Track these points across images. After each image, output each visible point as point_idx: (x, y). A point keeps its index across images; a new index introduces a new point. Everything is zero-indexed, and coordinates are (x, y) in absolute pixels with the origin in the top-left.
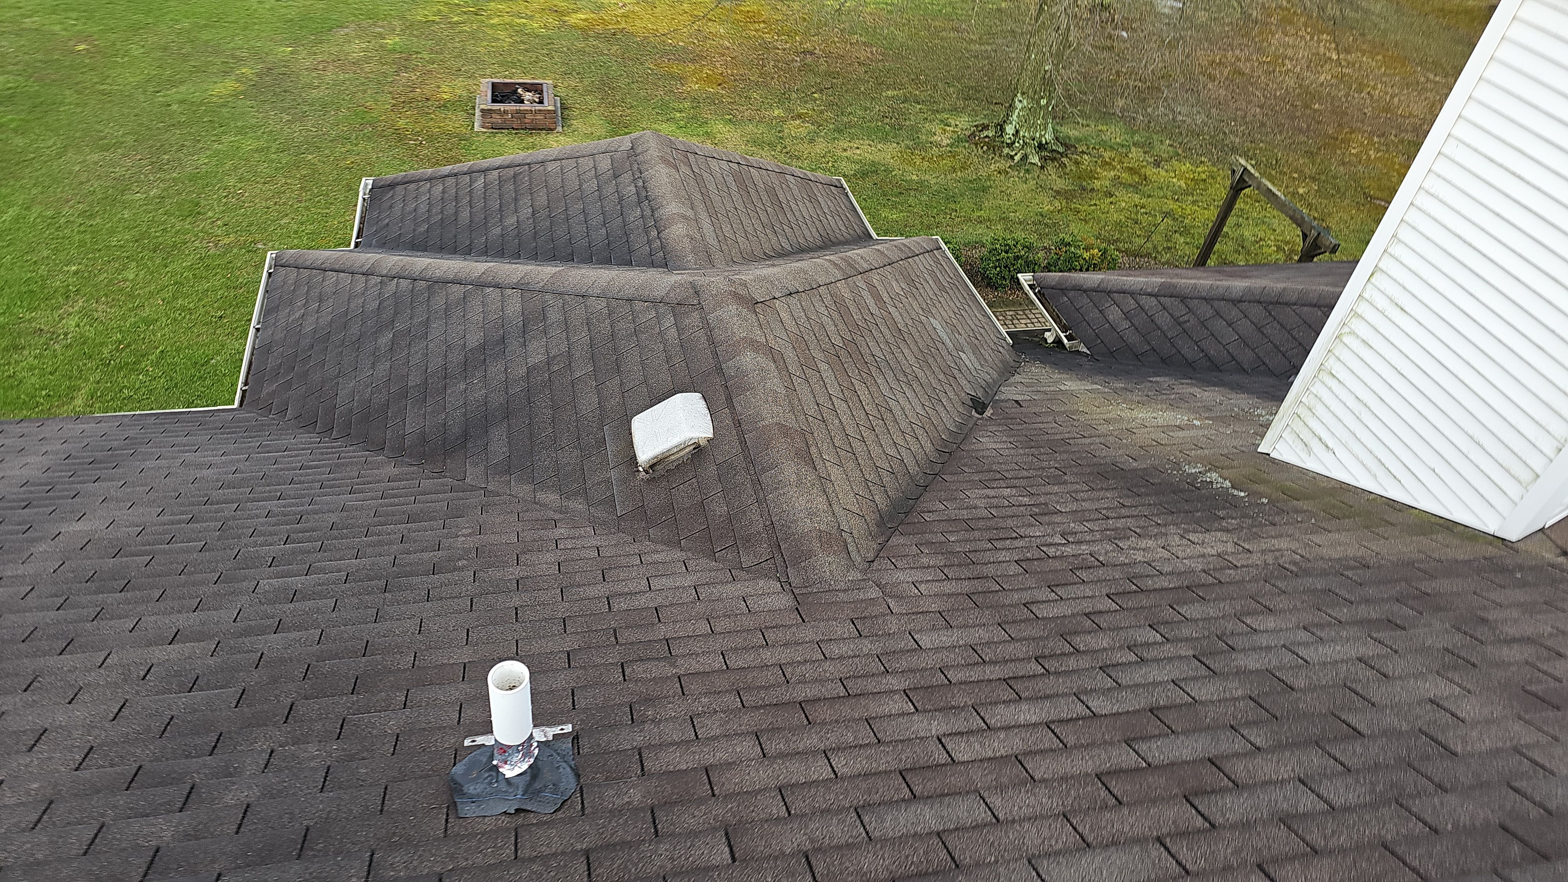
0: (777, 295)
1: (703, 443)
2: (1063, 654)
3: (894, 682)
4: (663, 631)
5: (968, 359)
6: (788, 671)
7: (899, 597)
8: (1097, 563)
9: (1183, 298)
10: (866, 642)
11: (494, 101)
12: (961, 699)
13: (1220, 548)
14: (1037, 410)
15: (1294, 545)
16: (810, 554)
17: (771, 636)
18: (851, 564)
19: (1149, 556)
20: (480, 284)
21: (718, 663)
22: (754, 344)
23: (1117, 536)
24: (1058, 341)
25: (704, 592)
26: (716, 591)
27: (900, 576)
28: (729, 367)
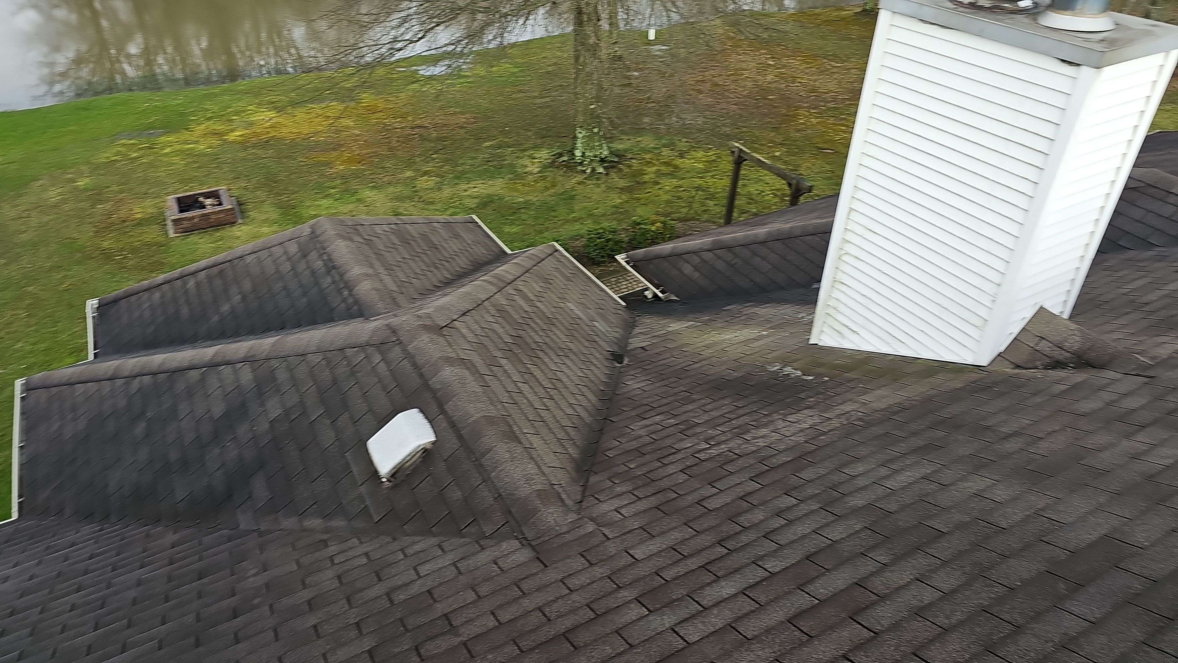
0: (455, 317)
1: (429, 446)
2: (737, 533)
3: (626, 594)
4: (440, 608)
5: (600, 325)
6: (547, 610)
7: (610, 524)
8: (736, 456)
9: (729, 247)
10: (596, 568)
11: (181, 211)
12: (679, 592)
13: (810, 422)
14: (657, 351)
15: (855, 406)
16: (535, 511)
17: (525, 586)
18: (567, 509)
19: (768, 441)
20: (213, 365)
21: (491, 622)
22: (449, 361)
23: (741, 432)
24: (655, 296)
25: (462, 565)
26: (471, 562)
27: (605, 507)
28: (433, 382)
